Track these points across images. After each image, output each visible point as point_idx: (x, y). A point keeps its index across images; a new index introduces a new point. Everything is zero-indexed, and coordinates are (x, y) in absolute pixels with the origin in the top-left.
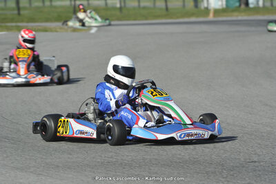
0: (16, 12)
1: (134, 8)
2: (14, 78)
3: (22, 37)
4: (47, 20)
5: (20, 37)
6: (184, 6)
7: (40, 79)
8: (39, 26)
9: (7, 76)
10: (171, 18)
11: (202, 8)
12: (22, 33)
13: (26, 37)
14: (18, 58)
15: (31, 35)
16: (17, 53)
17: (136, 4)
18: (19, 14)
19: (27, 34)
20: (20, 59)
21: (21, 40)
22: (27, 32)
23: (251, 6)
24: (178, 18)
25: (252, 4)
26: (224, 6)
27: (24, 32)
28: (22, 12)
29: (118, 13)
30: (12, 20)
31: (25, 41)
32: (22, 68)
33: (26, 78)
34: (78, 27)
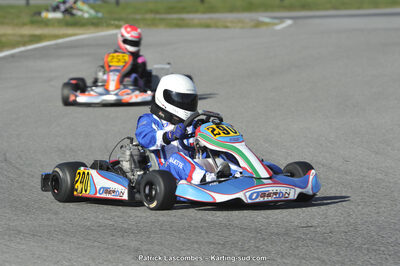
2: (101, 94)
3: (123, 36)
5: (119, 36)
7: (137, 96)
9: (92, 93)
12: (123, 31)
13: (128, 36)
14: (110, 66)
15: (134, 33)
16: (109, 59)
19: (128, 33)
20: (112, 68)
21: (120, 39)
22: (129, 29)
27: (126, 28)
31: (126, 41)
32: (113, 80)
33: (116, 94)
34: (267, 20)
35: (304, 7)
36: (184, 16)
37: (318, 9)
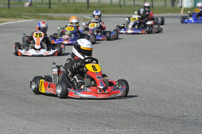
0: (48, 6)
1: (130, 6)
6: (165, 5)
11: (178, 7)
17: (132, 3)
18: (50, 7)
26: (193, 6)
28: (51, 6)
29: (118, 9)
30: (44, 11)
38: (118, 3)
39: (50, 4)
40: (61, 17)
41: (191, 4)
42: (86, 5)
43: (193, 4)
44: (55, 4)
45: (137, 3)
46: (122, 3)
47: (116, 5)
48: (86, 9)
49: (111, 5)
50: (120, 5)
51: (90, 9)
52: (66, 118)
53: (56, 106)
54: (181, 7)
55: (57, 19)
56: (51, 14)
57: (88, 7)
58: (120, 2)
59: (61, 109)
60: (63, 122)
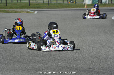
1: (55, 4)
4: (17, 8)
8: (13, 10)
10: (69, 8)
17: (55, 2)
18: (6, 5)
23: (103, 3)
24: (72, 8)
25: (104, 2)
30: (3, 8)
34: (30, 11)
35: (38, 8)
36: (6, 10)
37: (42, 9)
38: (48, 2)
39: (6, 3)
40: (13, 11)
41: (91, 2)
42: (28, 4)
43: (92, 2)
44: (9, 3)
45: (58, 2)
46: (50, 2)
47: (46, 4)
48: (28, 6)
49: (43, 3)
50: (49, 4)
51: (31, 6)
52: (21, 71)
53: (14, 64)
54: (85, 4)
55: (11, 12)
56: (8, 10)
57: (30, 5)
58: (49, 1)
59: (17, 66)
60: (19, 73)
